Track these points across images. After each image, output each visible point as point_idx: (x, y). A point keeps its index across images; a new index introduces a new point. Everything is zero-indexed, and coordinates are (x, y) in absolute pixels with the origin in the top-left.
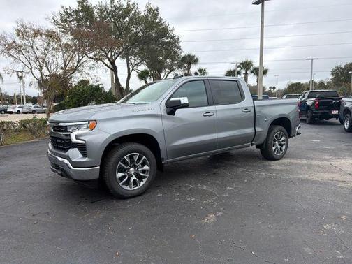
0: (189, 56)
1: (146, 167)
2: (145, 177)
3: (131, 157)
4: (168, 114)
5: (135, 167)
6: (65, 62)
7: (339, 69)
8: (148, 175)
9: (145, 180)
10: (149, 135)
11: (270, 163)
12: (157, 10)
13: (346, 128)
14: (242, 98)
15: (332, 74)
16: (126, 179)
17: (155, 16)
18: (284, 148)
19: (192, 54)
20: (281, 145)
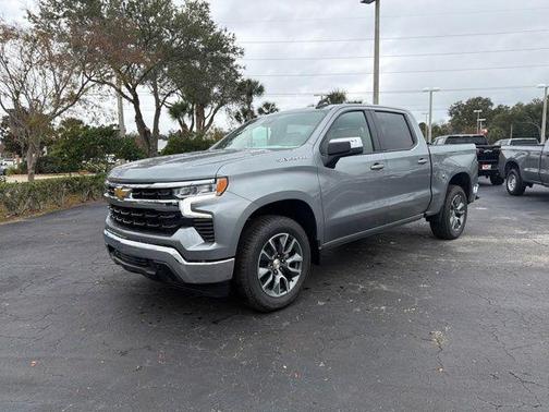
0: (249, 81)
1: (297, 257)
2: (296, 274)
3: (277, 241)
4: (327, 166)
5: (281, 257)
6: (57, 87)
7: (459, 106)
8: (299, 271)
9: (296, 279)
10: (302, 202)
11: (448, 243)
12: (207, 5)
13: (511, 189)
14: (414, 141)
15: (451, 114)
16: (271, 278)
17: (204, 16)
18: (462, 220)
19: (253, 79)
20: (458, 215)
